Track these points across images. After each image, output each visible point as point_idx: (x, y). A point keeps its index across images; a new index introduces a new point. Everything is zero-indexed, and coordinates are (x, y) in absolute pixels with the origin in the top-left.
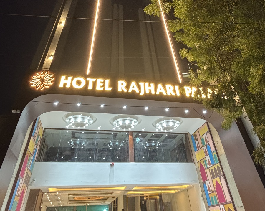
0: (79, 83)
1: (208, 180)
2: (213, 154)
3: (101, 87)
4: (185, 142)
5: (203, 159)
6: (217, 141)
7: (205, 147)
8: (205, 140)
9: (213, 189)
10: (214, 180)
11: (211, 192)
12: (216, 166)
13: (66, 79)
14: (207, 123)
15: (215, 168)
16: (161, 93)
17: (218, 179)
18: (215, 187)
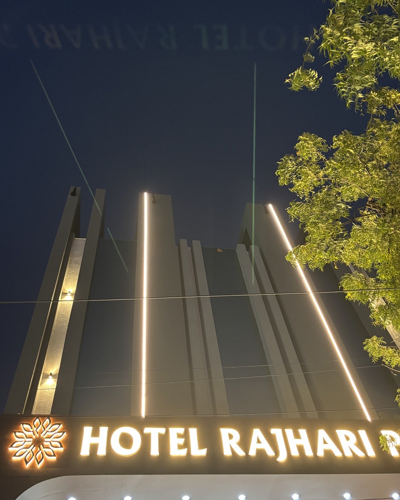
0: (126, 441)
3: (180, 447)
16: (328, 453)
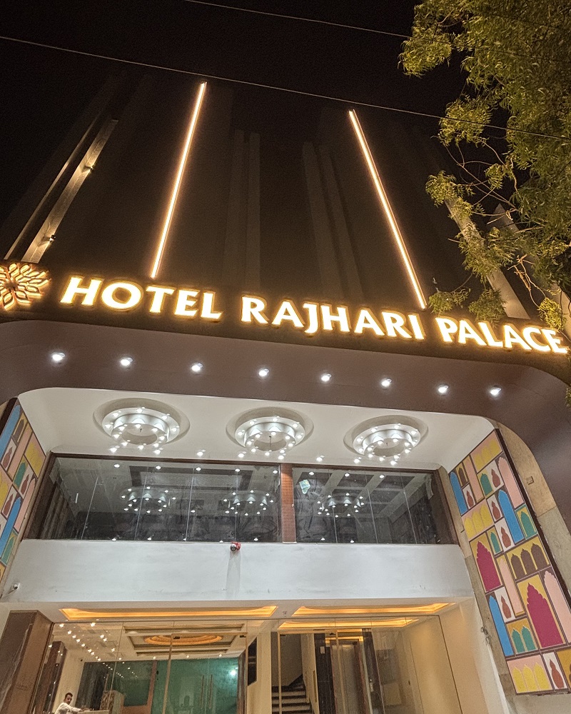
0: (122, 295)
1: (504, 585)
2: (519, 514)
3: (188, 308)
4: (430, 495)
5: (485, 532)
6: (528, 476)
7: (493, 499)
8: (490, 478)
9: (519, 609)
10: (523, 586)
11: (513, 618)
12: (527, 547)
13: (85, 284)
14: (497, 431)
15: (524, 553)
16: (368, 331)
17: (535, 581)
18: (526, 603)
